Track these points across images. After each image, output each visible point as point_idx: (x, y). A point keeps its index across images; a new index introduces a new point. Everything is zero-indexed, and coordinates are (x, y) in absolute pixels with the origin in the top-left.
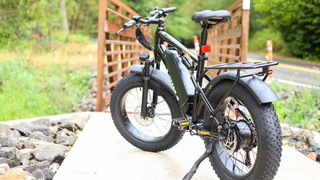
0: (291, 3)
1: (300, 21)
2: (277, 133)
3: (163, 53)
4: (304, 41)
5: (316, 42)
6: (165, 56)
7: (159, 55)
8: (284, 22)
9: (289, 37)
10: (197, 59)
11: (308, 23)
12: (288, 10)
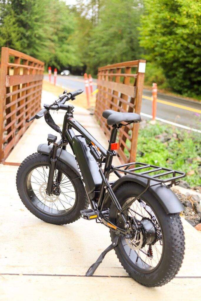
0: (174, 43)
1: (181, 60)
2: (182, 240)
3: (71, 139)
4: (184, 78)
5: (195, 80)
6: (74, 143)
7: (66, 138)
8: (167, 59)
9: (171, 73)
10: (106, 154)
11: (188, 62)
12: (171, 48)
